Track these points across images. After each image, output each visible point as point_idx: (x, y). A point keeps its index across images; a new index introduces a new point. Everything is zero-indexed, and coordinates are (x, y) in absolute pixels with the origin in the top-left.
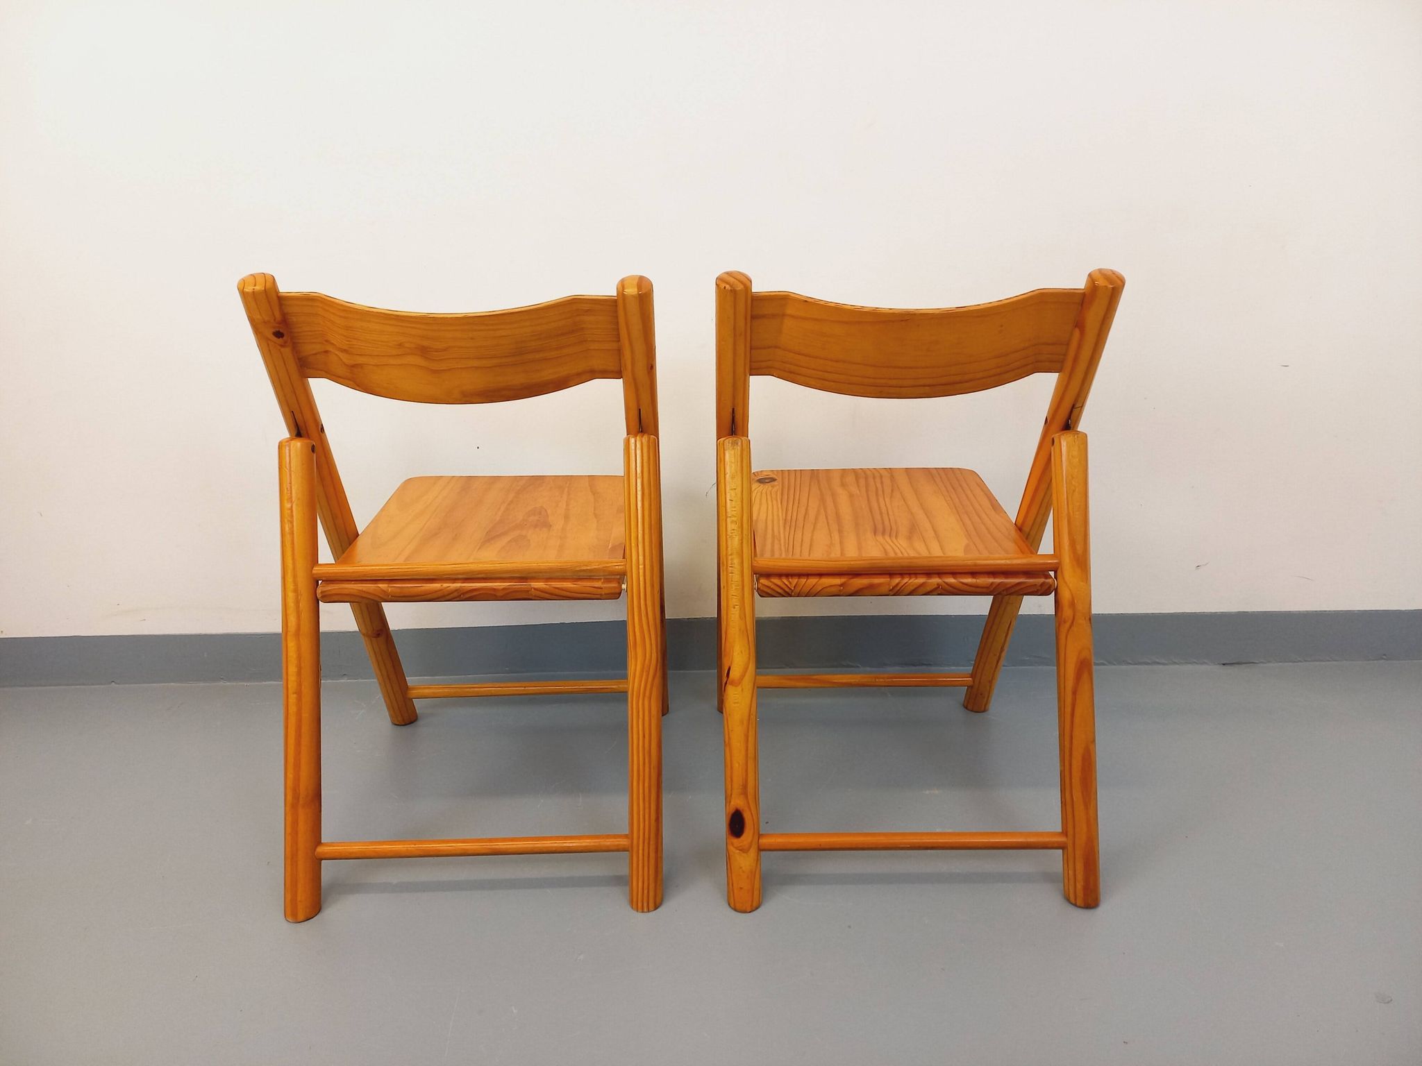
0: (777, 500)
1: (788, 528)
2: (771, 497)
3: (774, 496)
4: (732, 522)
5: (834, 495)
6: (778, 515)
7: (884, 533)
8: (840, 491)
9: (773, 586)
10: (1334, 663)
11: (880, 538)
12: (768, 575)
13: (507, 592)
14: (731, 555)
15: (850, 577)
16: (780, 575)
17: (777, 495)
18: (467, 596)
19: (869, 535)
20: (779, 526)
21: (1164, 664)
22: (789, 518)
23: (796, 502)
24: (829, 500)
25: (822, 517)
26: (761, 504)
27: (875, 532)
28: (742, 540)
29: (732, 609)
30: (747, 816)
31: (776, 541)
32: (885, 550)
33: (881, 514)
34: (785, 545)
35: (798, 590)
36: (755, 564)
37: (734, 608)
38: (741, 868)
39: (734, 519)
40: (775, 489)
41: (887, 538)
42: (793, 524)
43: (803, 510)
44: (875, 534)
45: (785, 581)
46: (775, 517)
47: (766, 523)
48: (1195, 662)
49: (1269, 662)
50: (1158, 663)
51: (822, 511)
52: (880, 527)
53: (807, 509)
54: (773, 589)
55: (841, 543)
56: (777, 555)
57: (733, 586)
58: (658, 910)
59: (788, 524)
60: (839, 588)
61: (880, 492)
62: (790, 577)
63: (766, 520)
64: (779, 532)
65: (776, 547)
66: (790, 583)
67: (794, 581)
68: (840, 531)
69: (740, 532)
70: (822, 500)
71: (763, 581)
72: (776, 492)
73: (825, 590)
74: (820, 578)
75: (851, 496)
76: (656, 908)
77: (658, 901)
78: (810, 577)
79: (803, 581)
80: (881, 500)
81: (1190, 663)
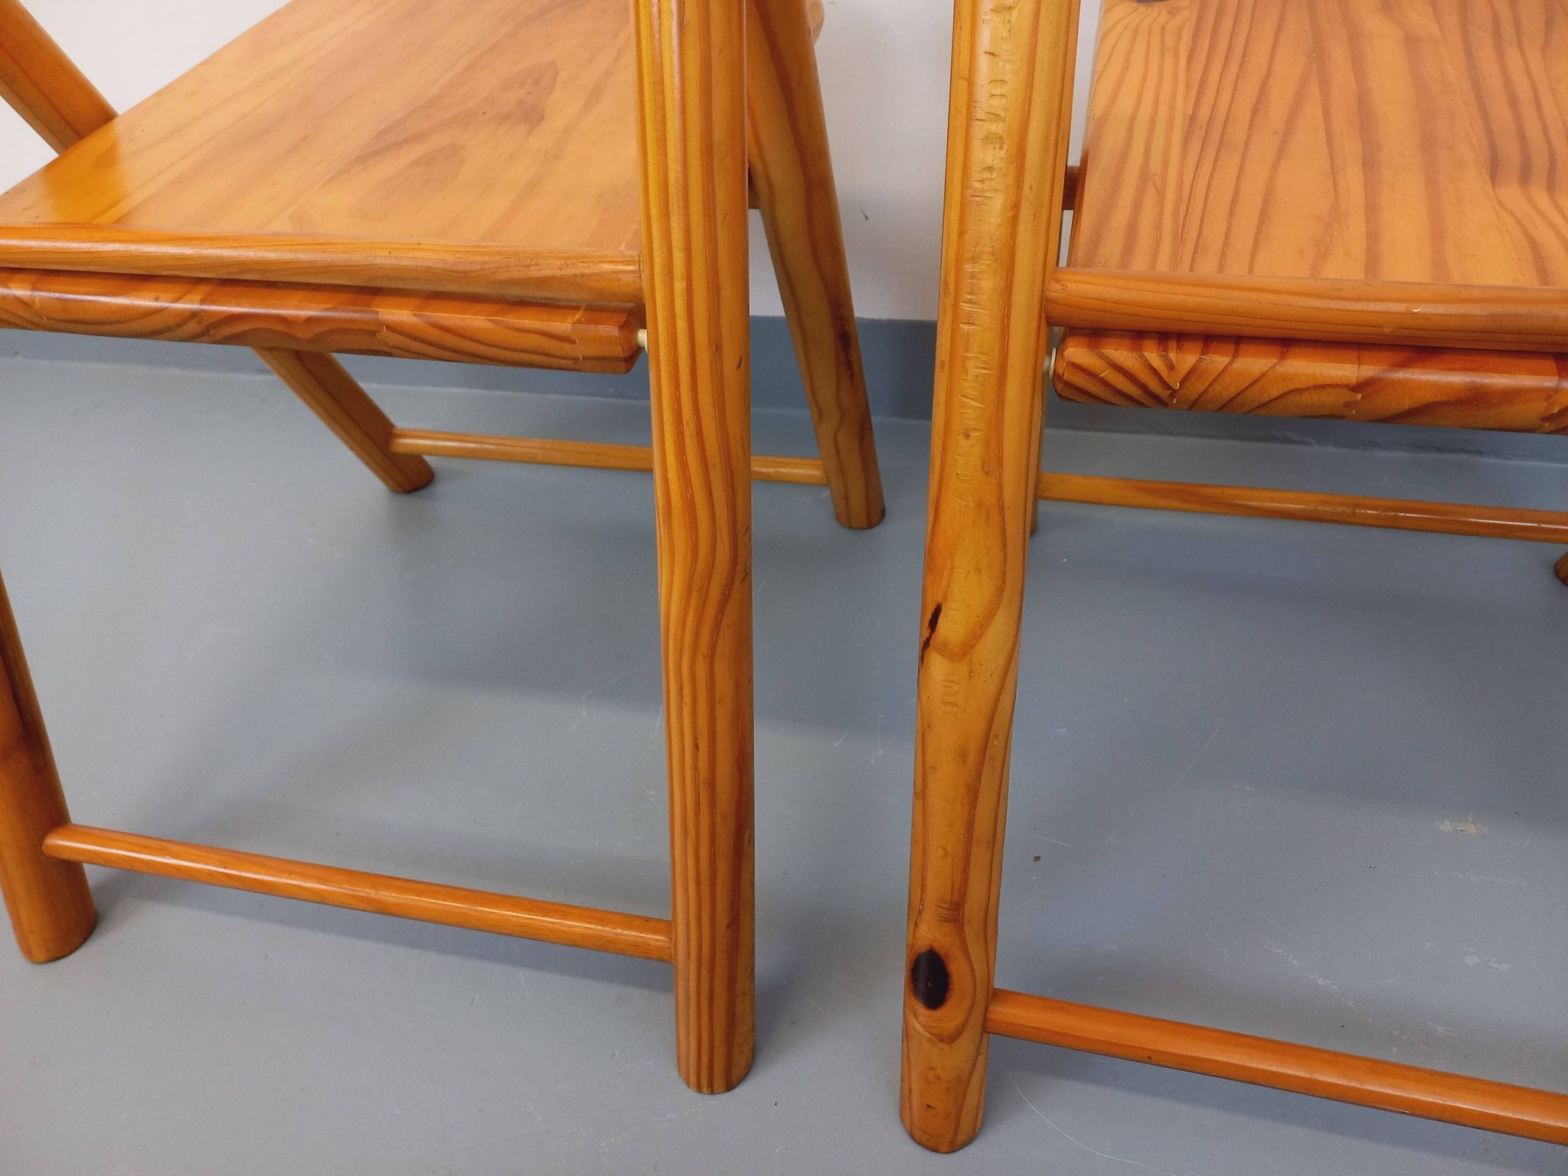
0: (1176, 56)
1: (1195, 145)
2: (1163, 42)
3: (1170, 41)
4: (990, 139)
5: (1355, 40)
6: (1172, 107)
7: (1525, 176)
8: (1375, 24)
9: (1107, 374)
11: (1512, 194)
12: (1095, 332)
13: (319, 329)
14: (975, 259)
15: (1399, 356)
16: (1138, 334)
17: (1179, 38)
18: (228, 331)
19: (1473, 181)
20: (1168, 141)
22: (1205, 111)
23: (1236, 59)
24: (1339, 55)
25: (1312, 111)
26: (1126, 67)
27: (1494, 170)
28: (1017, 206)
29: (963, 442)
30: (957, 969)
31: (1151, 191)
32: (1532, 242)
33: (1513, 102)
34: (1176, 212)
35: (1195, 389)
36: (1055, 290)
37: (967, 436)
38: (932, 1069)
39: (997, 128)
40: (1177, 21)
41: (1541, 197)
42: (1216, 135)
43: (1251, 88)
44: (1493, 184)
45: (1153, 357)
46: (1163, 111)
47: (1130, 129)
51: (1315, 92)
52: (1511, 152)
53: (1264, 85)
54: (1104, 383)
55: (1371, 208)
56: (1139, 264)
57: (970, 364)
58: (736, 1091)
59: (1198, 133)
60: (1346, 396)
61: (1508, 30)
62: (1173, 344)
63: (1133, 118)
64: (1166, 163)
65: (1147, 215)
66: (1171, 367)
67: (1186, 359)
68: (1370, 164)
69: (1010, 180)
70: (1318, 53)
71: (1077, 352)
72: (1180, 28)
73: (1293, 399)
74: (1283, 357)
75: (1411, 42)
76: (730, 1086)
77: (736, 1073)
78: (1243, 347)
79: (1218, 360)
80: (1512, 53)
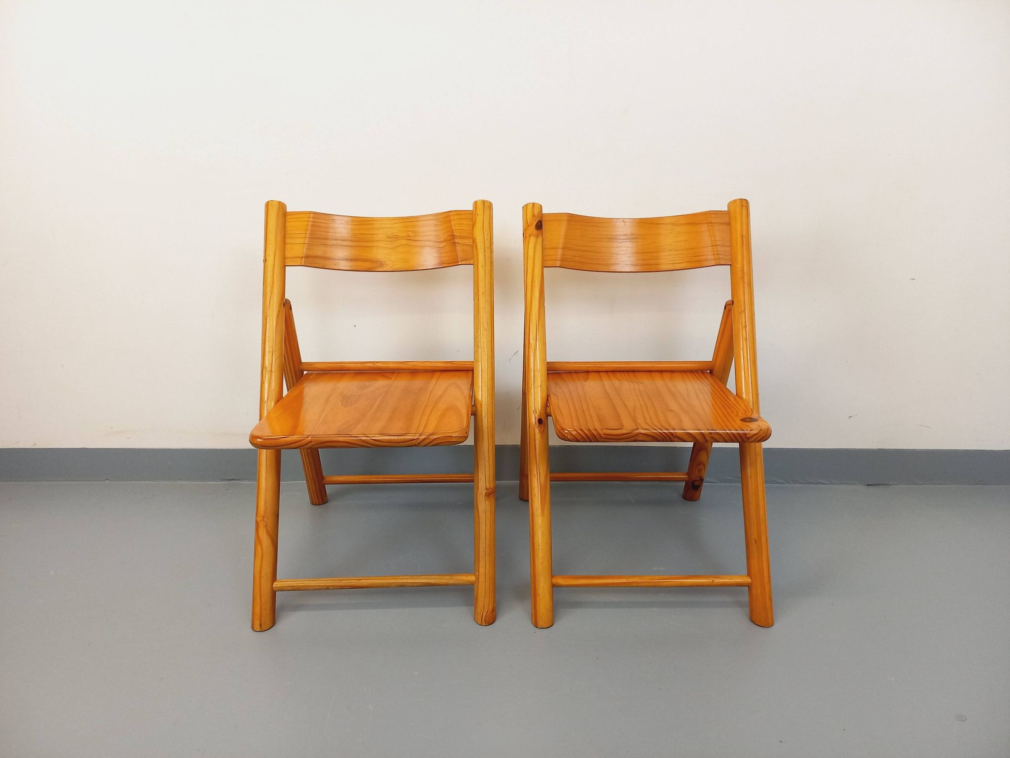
21: (826, 484)
48: (847, 483)
49: (900, 484)
50: (822, 484)
81: (844, 484)
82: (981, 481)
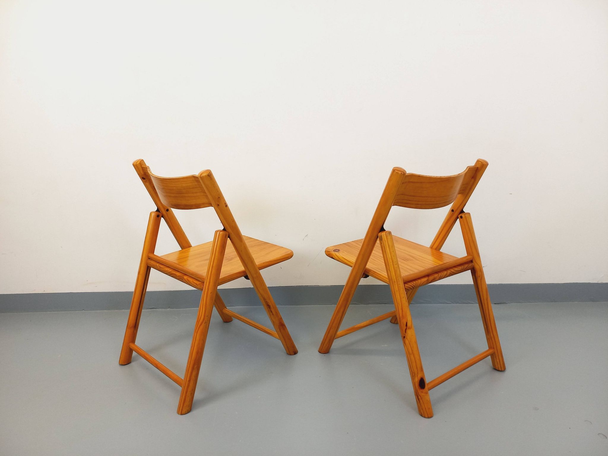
10: (536, 303)
21: (472, 303)
49: (512, 303)
50: (470, 303)
66: (414, 284)
82: (554, 300)
